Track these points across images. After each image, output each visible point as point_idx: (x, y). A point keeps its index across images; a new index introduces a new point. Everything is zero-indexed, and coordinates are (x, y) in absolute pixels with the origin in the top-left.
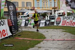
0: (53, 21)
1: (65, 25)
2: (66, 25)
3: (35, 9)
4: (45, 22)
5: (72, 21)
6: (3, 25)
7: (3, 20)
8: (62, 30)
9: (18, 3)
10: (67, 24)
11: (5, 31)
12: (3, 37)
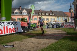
5: (70, 25)
6: (14, 25)
9: (49, 19)
10: (67, 26)
12: (13, 33)
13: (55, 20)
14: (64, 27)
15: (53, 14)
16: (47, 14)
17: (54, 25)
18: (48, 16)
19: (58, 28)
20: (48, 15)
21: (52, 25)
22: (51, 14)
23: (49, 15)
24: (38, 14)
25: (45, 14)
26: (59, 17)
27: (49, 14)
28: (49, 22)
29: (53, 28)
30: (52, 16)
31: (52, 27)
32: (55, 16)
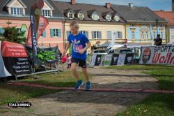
1: (158, 63)
2: (160, 62)
3: (128, 41)
5: (171, 54)
10: (162, 60)
13: (124, 38)
14: (150, 62)
15: (117, 18)
16: (95, 17)
17: (117, 55)
18: (99, 22)
19: (131, 63)
20: (99, 20)
21: (111, 55)
22: (108, 17)
23: (103, 20)
24: (65, 15)
25: (89, 16)
27: (104, 17)
28: (102, 43)
29: (113, 63)
30: (113, 22)
31: (110, 60)
32: (124, 22)
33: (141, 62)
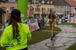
0: (66, 20)
1: (74, 23)
3: (56, 12)
4: (62, 21)
6: (34, 22)
7: (34, 19)
8: (72, 26)
9: (45, 8)
11: (35, 26)
12: (34, 30)
13: (54, 11)
14: (71, 22)
20: (44, 4)
22: (48, 2)
25: (41, 2)
26: (59, 7)
28: (46, 13)
33: (68, 22)
